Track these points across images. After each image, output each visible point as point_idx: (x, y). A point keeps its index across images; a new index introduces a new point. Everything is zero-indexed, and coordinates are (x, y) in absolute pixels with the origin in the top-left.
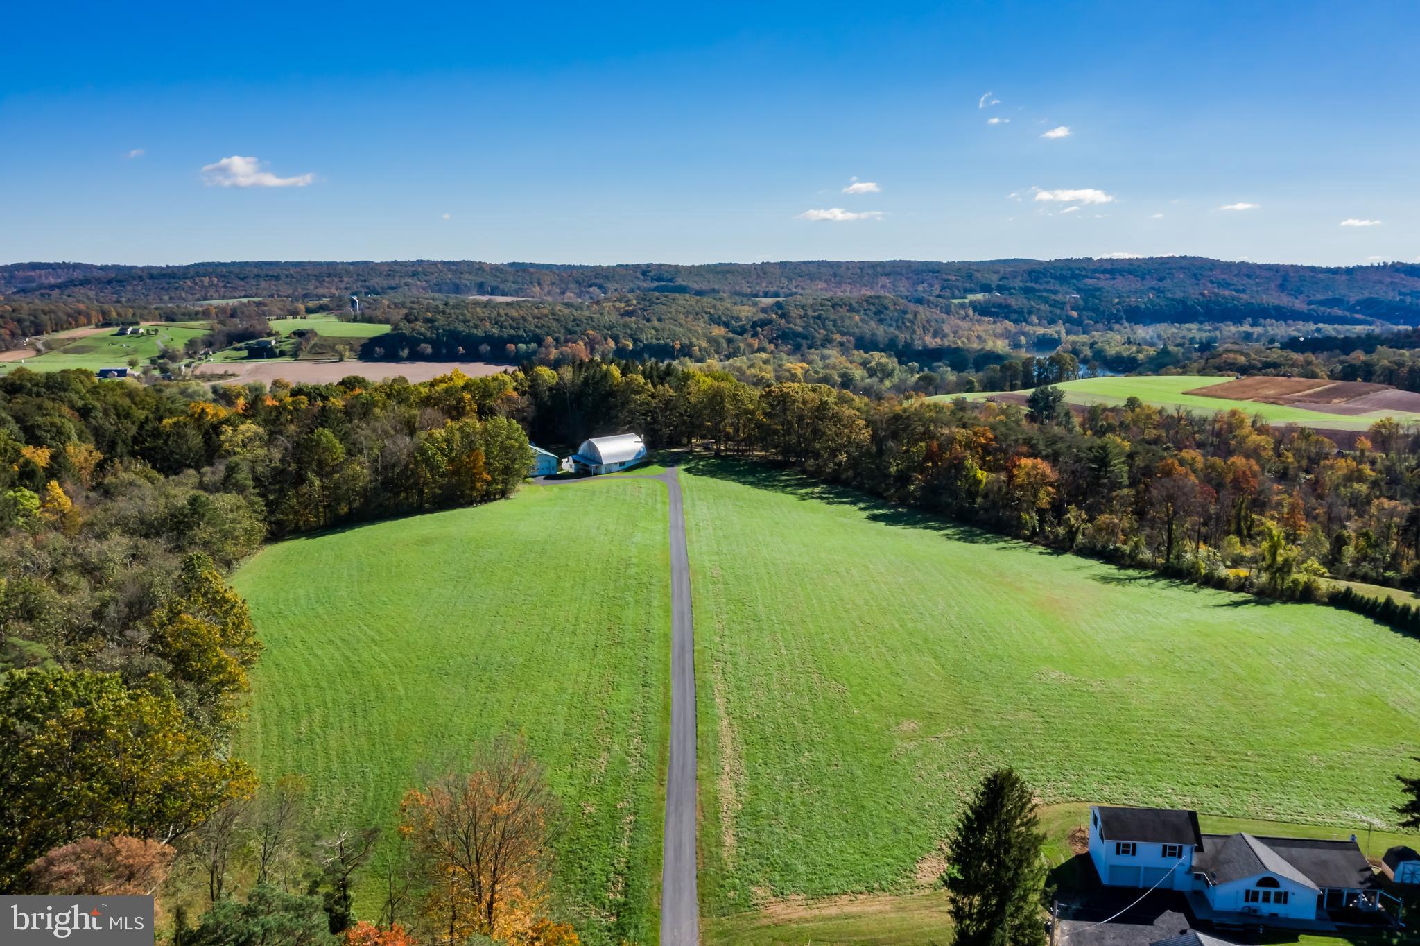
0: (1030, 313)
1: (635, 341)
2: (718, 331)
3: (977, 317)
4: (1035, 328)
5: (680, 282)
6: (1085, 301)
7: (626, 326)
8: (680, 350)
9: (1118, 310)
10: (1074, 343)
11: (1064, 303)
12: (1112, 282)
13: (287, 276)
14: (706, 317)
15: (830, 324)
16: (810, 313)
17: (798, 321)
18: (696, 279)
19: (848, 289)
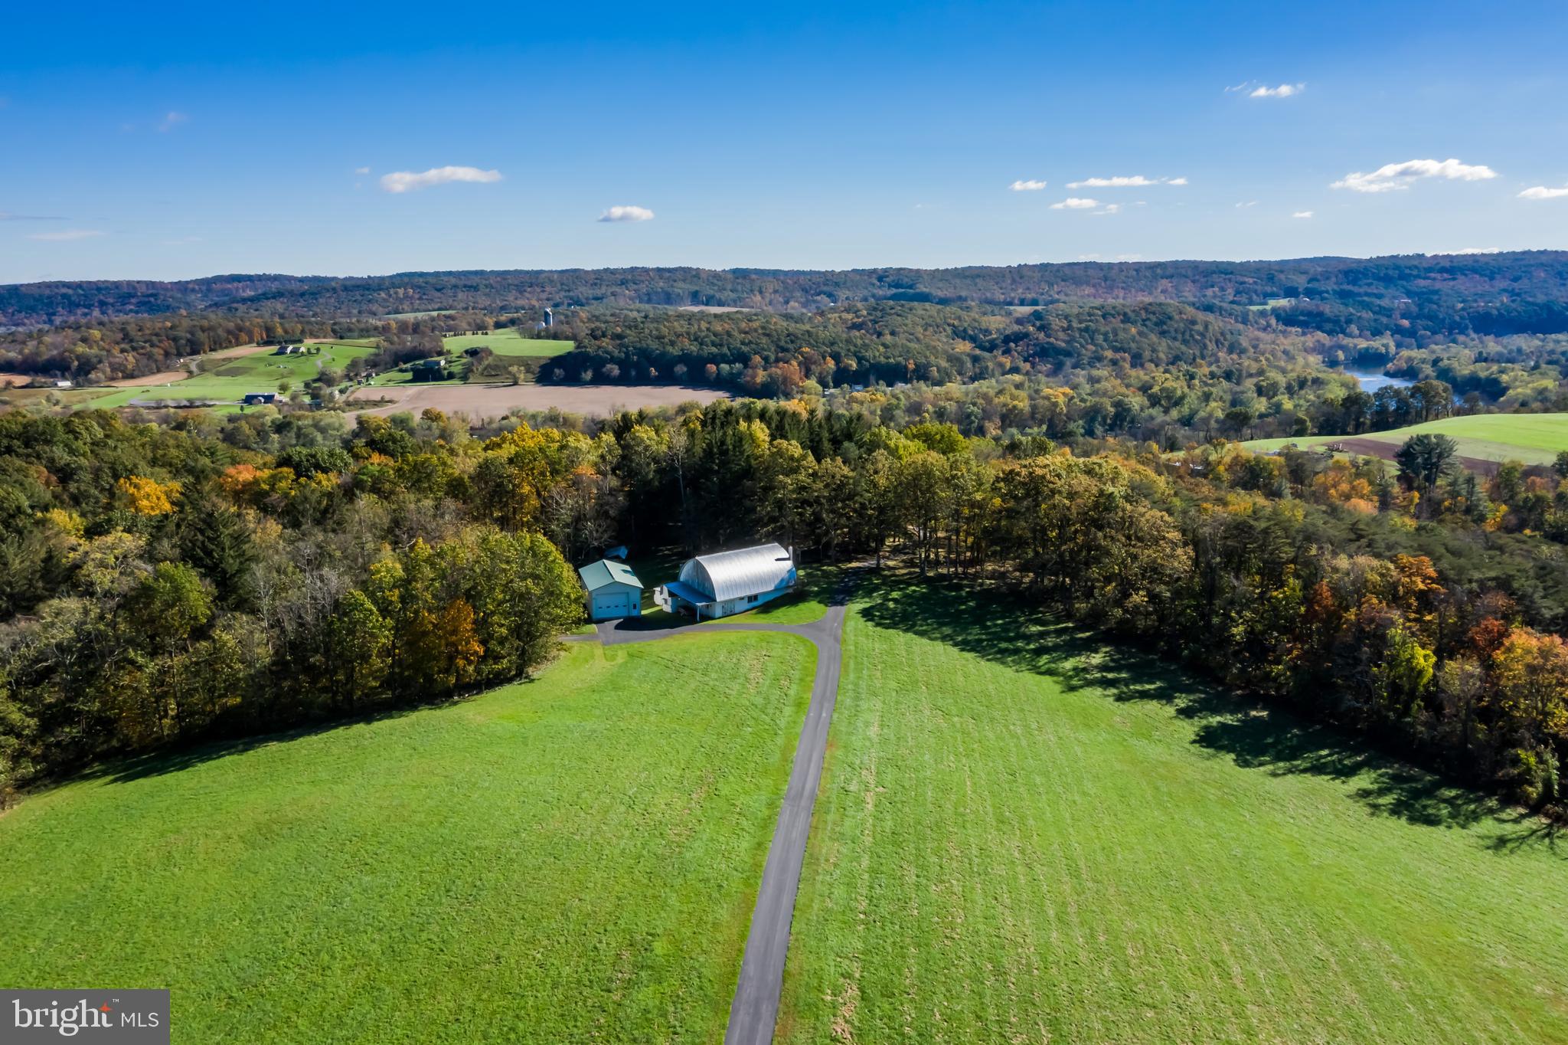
0: (1349, 322)
1: (860, 360)
2: (963, 347)
3: (1281, 327)
4: (1356, 341)
5: (922, 288)
6: (1420, 306)
7: (848, 341)
8: (914, 371)
9: (1462, 318)
10: (1410, 359)
11: (1392, 309)
12: (1452, 283)
13: (486, 286)
14: (949, 330)
15: (1100, 339)
16: (1075, 324)
17: (1061, 335)
18: (940, 285)
19: (1121, 295)
